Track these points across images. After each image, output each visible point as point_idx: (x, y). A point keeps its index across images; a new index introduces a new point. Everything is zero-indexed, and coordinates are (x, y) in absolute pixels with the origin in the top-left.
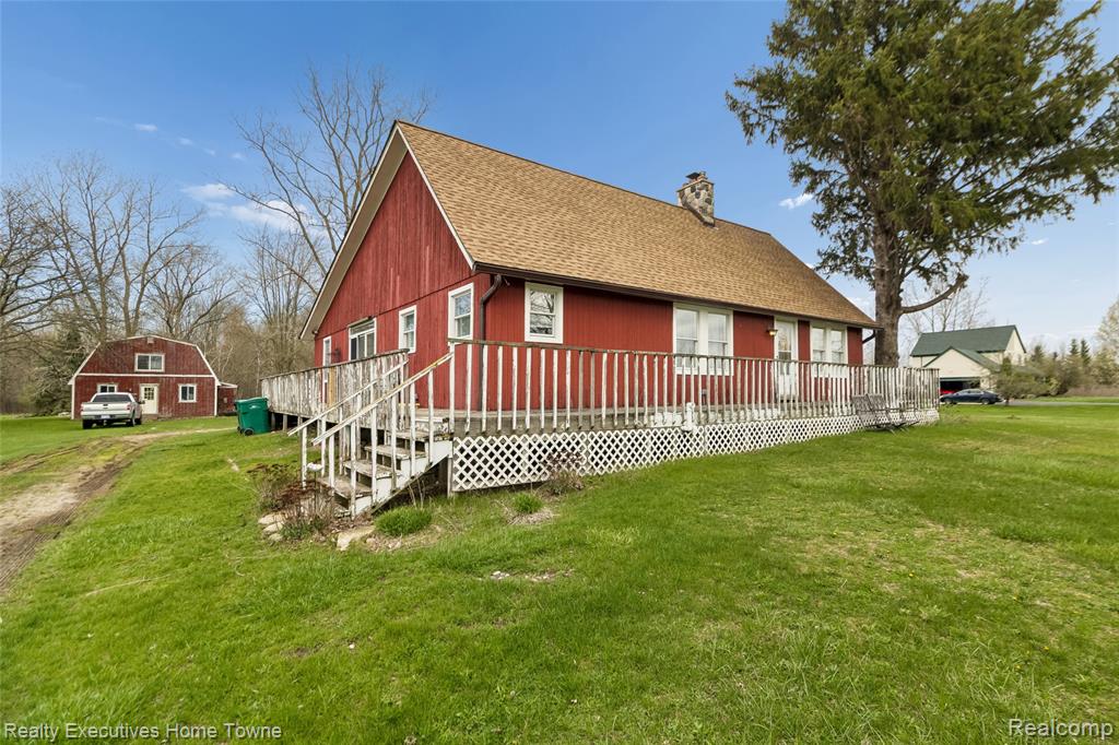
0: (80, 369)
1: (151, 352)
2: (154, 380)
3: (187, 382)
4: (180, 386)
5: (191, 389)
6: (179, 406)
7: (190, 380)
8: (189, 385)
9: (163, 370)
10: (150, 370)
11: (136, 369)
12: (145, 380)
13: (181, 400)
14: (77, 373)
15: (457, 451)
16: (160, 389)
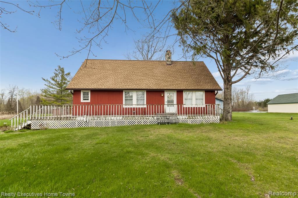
15: (32, 122)
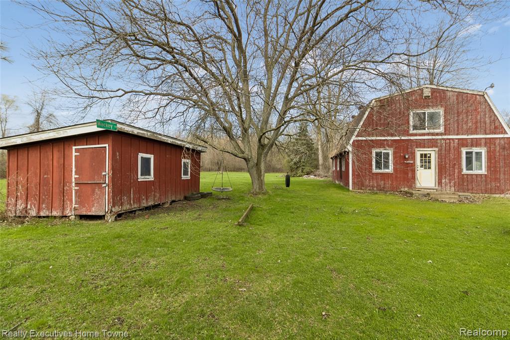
0: (356, 133)
1: (428, 106)
2: (432, 144)
3: (472, 146)
4: (464, 151)
5: (479, 154)
6: (462, 178)
7: (476, 143)
8: (475, 150)
9: (442, 130)
10: (426, 131)
11: (411, 131)
12: (421, 144)
13: (465, 171)
14: (354, 138)
16: (440, 156)
